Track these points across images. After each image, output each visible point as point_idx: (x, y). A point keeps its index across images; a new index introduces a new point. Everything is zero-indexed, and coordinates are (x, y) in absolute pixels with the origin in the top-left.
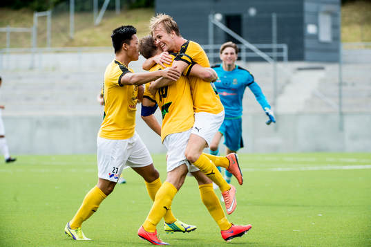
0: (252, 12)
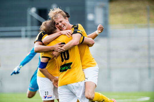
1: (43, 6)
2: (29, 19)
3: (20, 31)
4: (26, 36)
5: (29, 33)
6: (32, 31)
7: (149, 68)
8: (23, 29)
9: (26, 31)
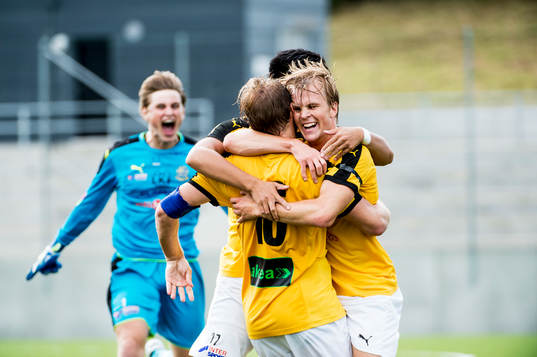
0: (133, 31)
1: (92, 29)
2: (44, 76)
3: (14, 119)
4: (34, 138)
5: (44, 127)
6: (54, 117)
7: (473, 251)
8: (23, 111)
9: (34, 118)
